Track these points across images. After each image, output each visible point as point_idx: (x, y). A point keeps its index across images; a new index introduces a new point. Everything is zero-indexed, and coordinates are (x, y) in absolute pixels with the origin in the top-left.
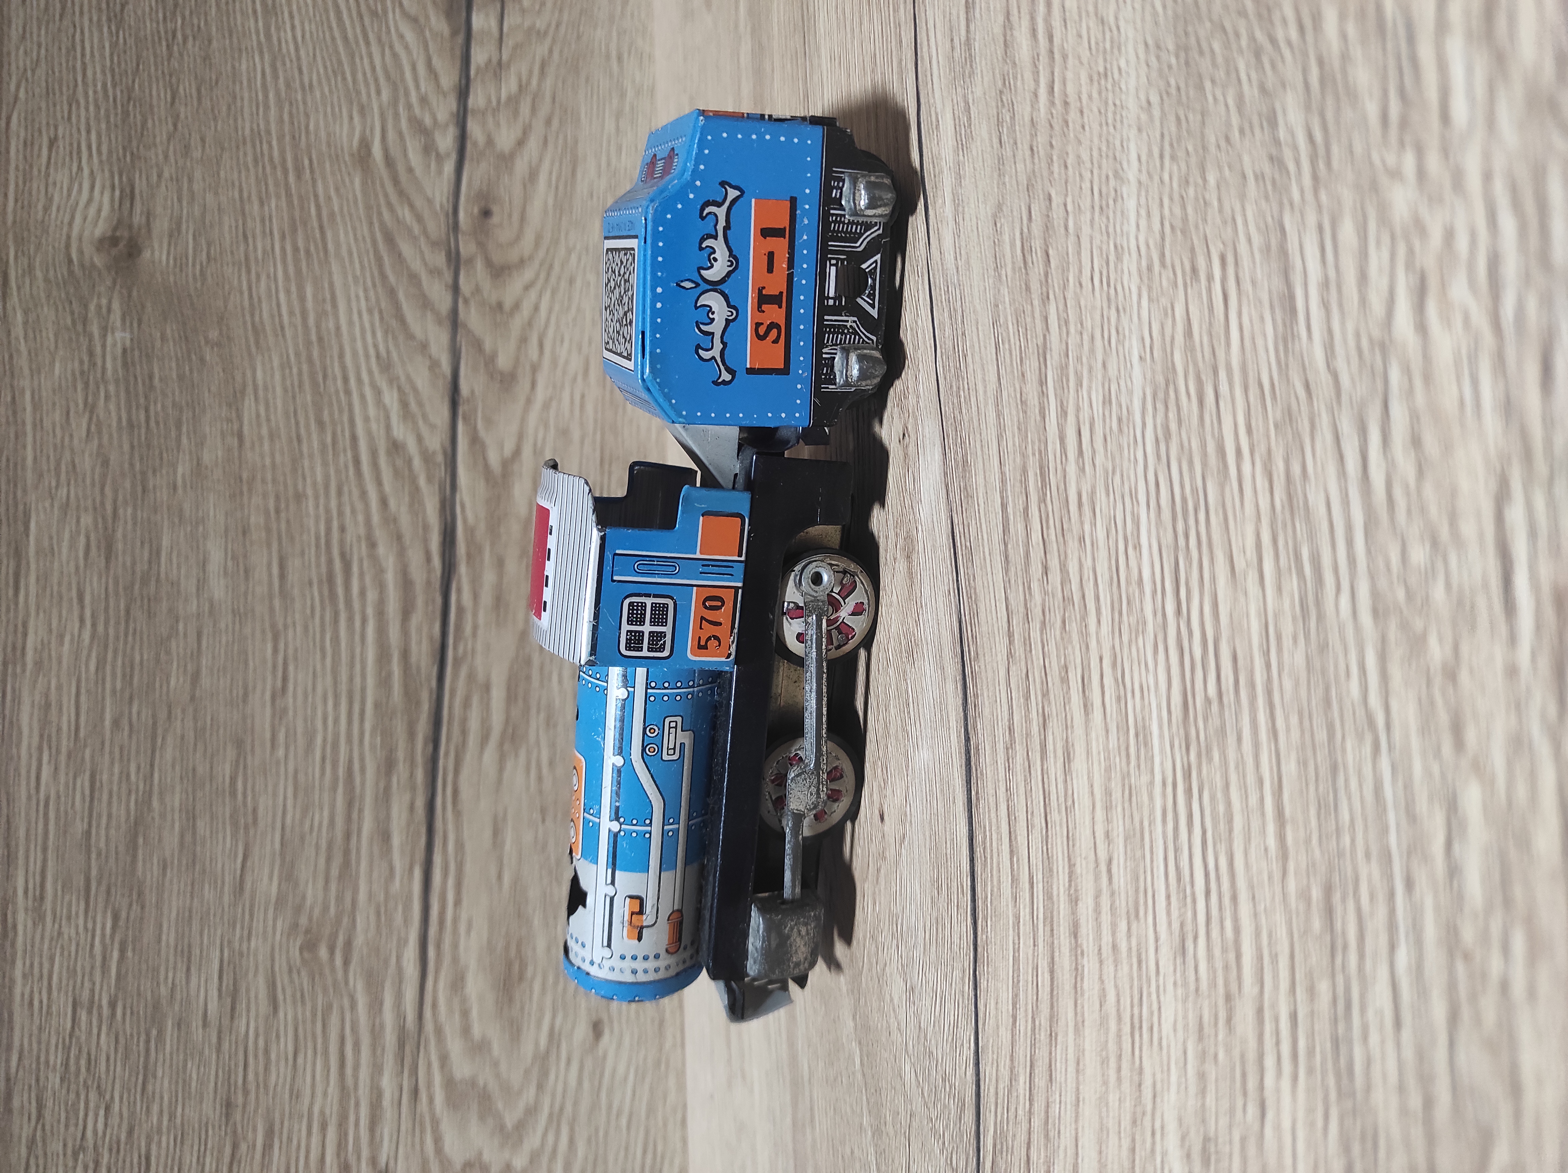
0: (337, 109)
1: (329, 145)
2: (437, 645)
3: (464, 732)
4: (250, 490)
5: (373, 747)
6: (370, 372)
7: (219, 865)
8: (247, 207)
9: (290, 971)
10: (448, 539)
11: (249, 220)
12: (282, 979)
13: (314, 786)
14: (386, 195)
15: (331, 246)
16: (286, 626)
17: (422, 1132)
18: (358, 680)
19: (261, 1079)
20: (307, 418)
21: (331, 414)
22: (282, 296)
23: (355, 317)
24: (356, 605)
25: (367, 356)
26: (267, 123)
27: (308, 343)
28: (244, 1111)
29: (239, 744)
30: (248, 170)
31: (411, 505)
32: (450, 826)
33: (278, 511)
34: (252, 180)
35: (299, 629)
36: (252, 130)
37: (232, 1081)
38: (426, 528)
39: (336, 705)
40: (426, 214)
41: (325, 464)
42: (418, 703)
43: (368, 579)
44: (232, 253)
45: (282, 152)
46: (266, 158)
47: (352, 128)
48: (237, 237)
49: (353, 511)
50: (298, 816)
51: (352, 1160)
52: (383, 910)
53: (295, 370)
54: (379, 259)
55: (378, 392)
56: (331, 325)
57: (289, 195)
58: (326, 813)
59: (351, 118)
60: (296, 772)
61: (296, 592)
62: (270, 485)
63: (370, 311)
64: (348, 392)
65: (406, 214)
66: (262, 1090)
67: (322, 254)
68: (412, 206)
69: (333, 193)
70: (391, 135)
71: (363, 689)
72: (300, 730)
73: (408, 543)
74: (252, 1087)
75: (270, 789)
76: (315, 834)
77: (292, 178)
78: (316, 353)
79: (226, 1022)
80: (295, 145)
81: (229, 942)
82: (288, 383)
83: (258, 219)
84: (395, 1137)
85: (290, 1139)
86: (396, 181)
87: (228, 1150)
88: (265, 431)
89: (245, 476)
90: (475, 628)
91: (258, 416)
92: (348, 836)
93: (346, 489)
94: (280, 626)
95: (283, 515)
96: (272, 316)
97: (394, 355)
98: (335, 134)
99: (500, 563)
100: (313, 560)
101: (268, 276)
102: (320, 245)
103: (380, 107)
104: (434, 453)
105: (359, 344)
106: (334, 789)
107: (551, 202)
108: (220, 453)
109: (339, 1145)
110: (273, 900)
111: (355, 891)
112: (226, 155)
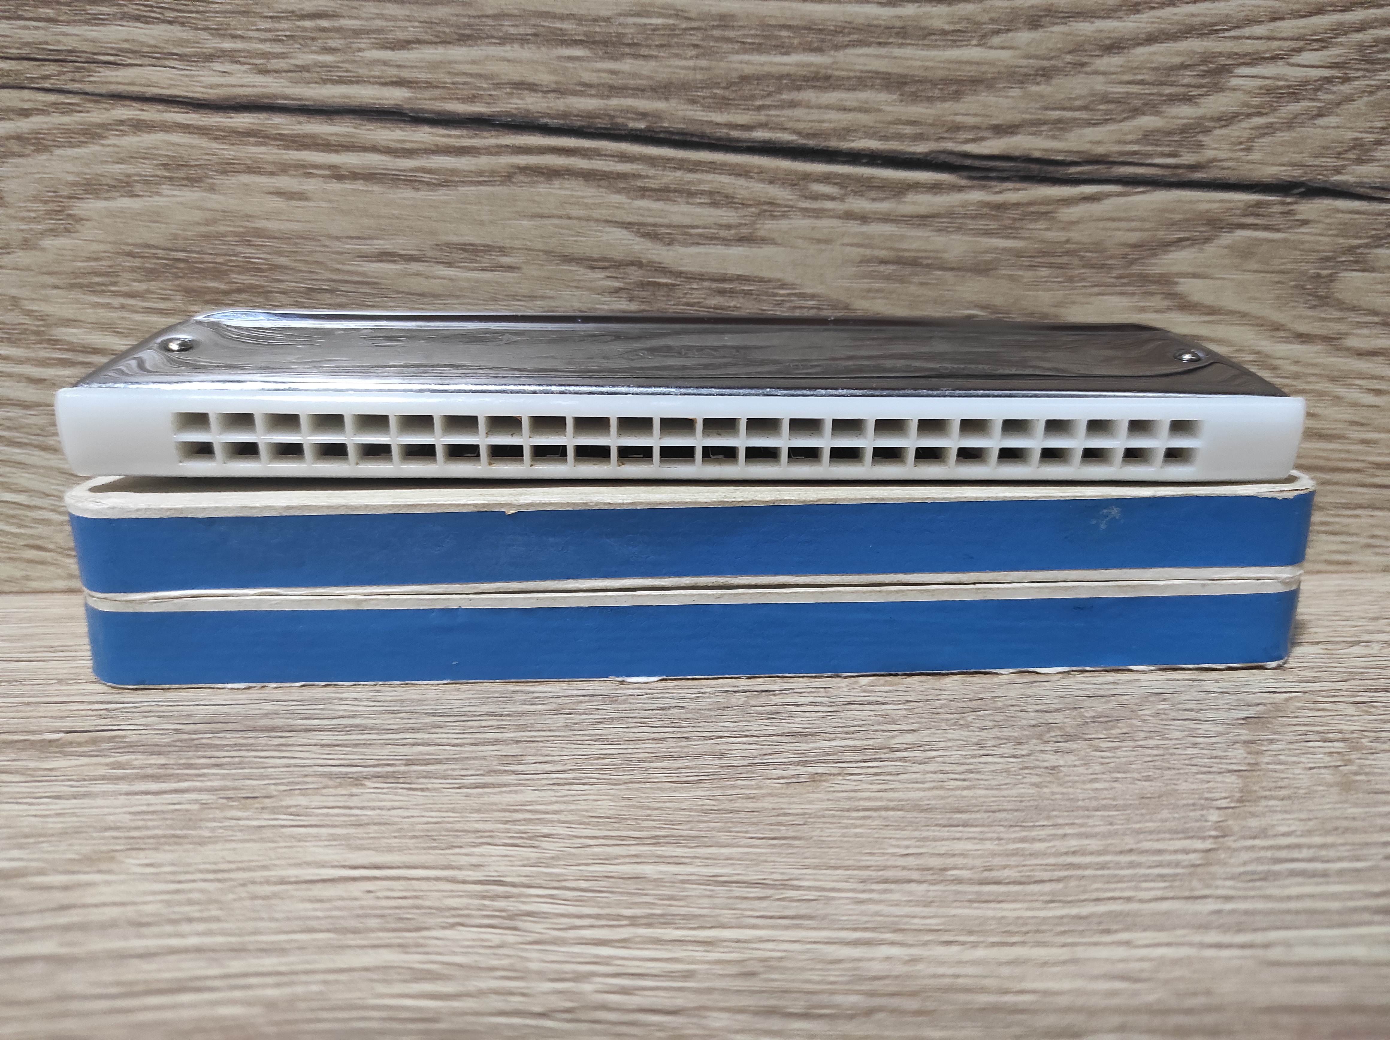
2: (834, 144)
3: (664, 193)
6: (1365, 26)
10: (1034, 167)
31: (1106, 99)
32: (484, 162)
38: (1061, 126)
42: (723, 104)
55: (1324, 40)
73: (1034, 88)
90: (864, 218)
99: (981, 267)
104: (1200, 145)
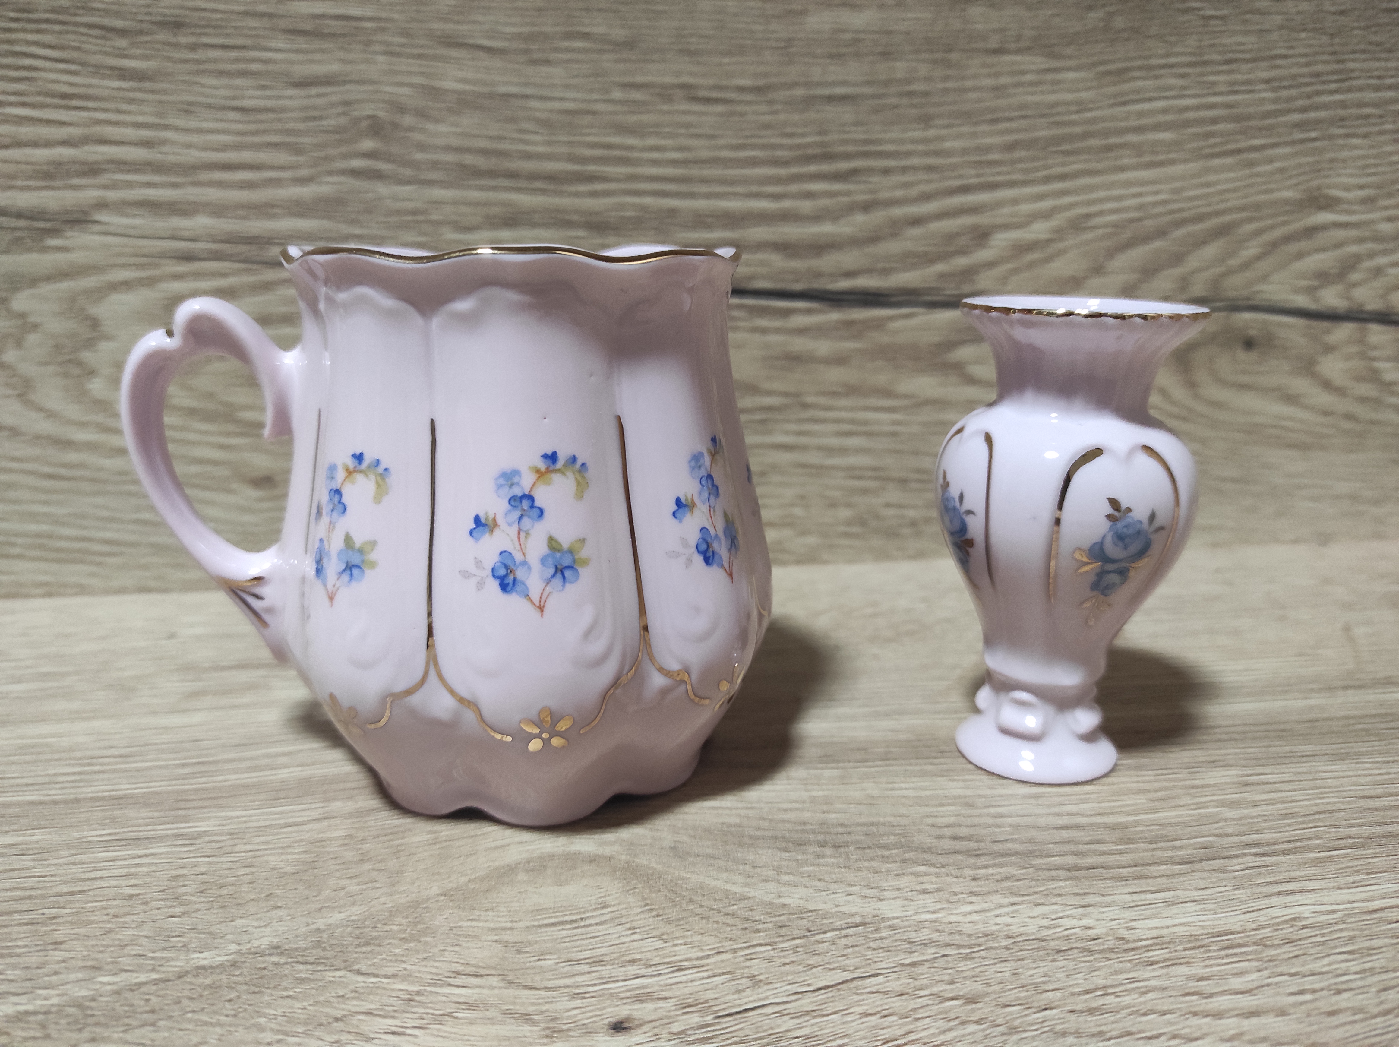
0: (1372, 170)
1: (1332, 161)
4: (935, 62)
5: (622, 206)
6: (1070, 206)
7: (480, 18)
8: (1266, 64)
9: (347, 103)
10: (870, 298)
11: (1249, 66)
12: (336, 93)
13: (575, 135)
14: (1272, 227)
15: (1216, 162)
16: (771, 102)
17: (139, 266)
18: (704, 189)
19: (211, 66)
20: (1018, 131)
21: (1020, 160)
22: (1160, 104)
23: (1134, 190)
24: (795, 188)
25: (1089, 203)
26: (1360, 89)
27: (1106, 133)
28: (169, 44)
29: (629, 44)
30: (1308, 65)
31: (912, 254)
33: (911, 94)
34: (1295, 71)
35: (767, 118)
36: (1352, 70)
37: (207, 30)
39: (674, 163)
40: (1249, 275)
41: (964, 151)
43: (824, 202)
44: (1212, 46)
45: (1325, 106)
46: (1319, 87)
47: (1348, 188)
48: (1232, 52)
49: (907, 185)
50: (538, 114)
51: (104, 179)
52: (420, 218)
53: (1074, 117)
54: (1200, 218)
55: (1046, 215)
56: (1126, 161)
57: (1277, 113)
58: (541, 149)
59: (1361, 187)
60: (594, 113)
61: (812, 115)
62: (940, 86)
63: (1141, 207)
64: (1048, 179)
65: (1251, 250)
66: (196, 67)
67: (1207, 151)
68: (1259, 257)
69: (1277, 165)
70: (1340, 234)
71: (692, 196)
72: (645, 118)
73: (868, 250)
74: (199, 55)
75: (574, 81)
76: (516, 135)
77: (1296, 117)
78: (1093, 142)
79: (283, 23)
80: (1332, 122)
81: (383, 29)
82: (1060, 109)
83: (1250, 76)
84: (132, 232)
85: (131, 101)
86: (1289, 239)
87: (120, 23)
88: (1004, 80)
89: (954, 56)
91: (1023, 73)
92: (513, 175)
93: (934, 176)
94: (771, 96)
95: (905, 101)
96: (1138, 91)
97: (1089, 236)
98: (1345, 168)
99: (840, 360)
100: (849, 136)
101: (1183, 88)
102: (1217, 150)
103: (1373, 222)
105: (1102, 194)
106: (572, 159)
107: (1260, 420)
108: (980, 27)
109: (124, 163)
110: (436, 83)
111: (444, 184)
112: (1325, 39)
